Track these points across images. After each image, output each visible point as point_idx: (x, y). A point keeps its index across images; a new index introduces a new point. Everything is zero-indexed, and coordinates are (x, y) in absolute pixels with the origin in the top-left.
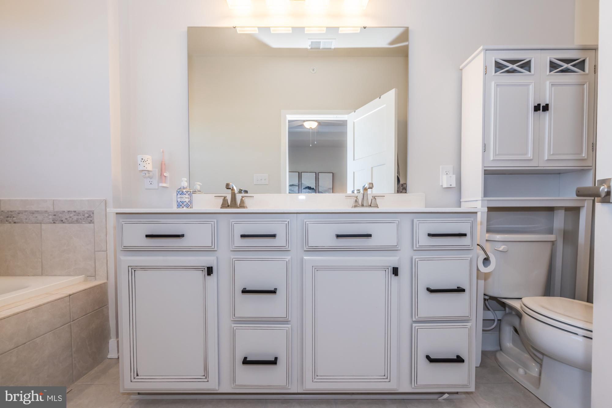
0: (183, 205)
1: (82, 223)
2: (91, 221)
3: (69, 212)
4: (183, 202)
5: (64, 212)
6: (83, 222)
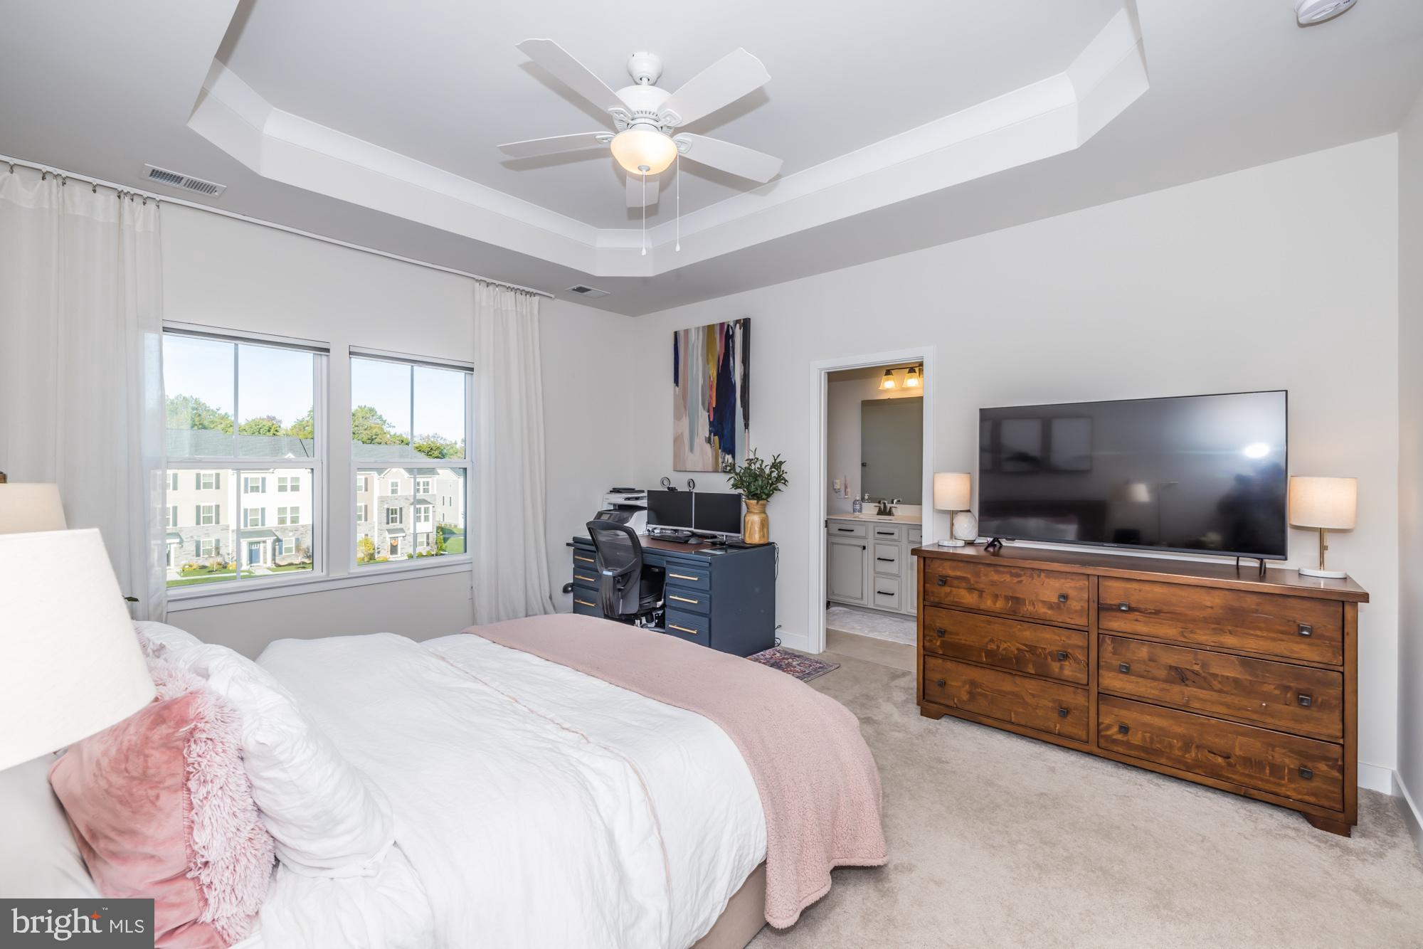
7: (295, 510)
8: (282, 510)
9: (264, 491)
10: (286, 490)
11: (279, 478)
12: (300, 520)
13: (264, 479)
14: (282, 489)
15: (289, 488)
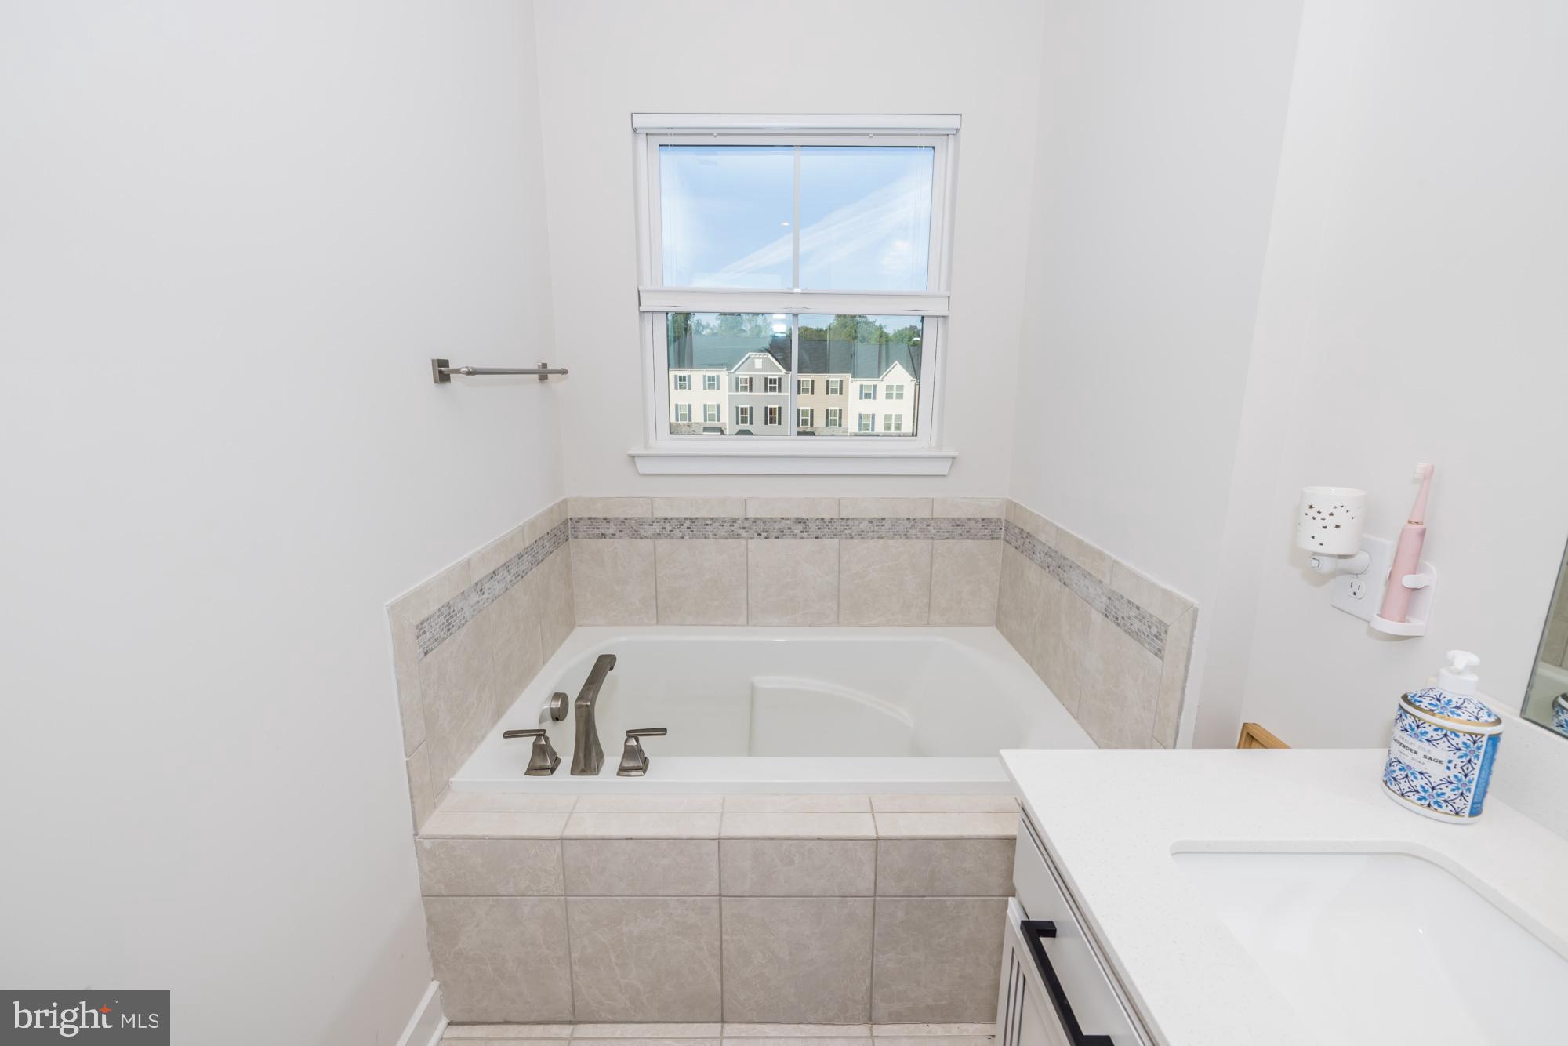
0: (1405, 785)
1: (1143, 645)
2: (1160, 650)
3: (1129, 602)
4: (1408, 773)
5: (1123, 597)
6: (1146, 645)
7: (899, 417)
8: (888, 417)
9: (874, 398)
10: (892, 398)
11: (887, 386)
12: (903, 426)
13: (875, 387)
14: (889, 396)
15: (895, 395)
